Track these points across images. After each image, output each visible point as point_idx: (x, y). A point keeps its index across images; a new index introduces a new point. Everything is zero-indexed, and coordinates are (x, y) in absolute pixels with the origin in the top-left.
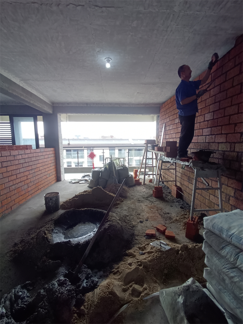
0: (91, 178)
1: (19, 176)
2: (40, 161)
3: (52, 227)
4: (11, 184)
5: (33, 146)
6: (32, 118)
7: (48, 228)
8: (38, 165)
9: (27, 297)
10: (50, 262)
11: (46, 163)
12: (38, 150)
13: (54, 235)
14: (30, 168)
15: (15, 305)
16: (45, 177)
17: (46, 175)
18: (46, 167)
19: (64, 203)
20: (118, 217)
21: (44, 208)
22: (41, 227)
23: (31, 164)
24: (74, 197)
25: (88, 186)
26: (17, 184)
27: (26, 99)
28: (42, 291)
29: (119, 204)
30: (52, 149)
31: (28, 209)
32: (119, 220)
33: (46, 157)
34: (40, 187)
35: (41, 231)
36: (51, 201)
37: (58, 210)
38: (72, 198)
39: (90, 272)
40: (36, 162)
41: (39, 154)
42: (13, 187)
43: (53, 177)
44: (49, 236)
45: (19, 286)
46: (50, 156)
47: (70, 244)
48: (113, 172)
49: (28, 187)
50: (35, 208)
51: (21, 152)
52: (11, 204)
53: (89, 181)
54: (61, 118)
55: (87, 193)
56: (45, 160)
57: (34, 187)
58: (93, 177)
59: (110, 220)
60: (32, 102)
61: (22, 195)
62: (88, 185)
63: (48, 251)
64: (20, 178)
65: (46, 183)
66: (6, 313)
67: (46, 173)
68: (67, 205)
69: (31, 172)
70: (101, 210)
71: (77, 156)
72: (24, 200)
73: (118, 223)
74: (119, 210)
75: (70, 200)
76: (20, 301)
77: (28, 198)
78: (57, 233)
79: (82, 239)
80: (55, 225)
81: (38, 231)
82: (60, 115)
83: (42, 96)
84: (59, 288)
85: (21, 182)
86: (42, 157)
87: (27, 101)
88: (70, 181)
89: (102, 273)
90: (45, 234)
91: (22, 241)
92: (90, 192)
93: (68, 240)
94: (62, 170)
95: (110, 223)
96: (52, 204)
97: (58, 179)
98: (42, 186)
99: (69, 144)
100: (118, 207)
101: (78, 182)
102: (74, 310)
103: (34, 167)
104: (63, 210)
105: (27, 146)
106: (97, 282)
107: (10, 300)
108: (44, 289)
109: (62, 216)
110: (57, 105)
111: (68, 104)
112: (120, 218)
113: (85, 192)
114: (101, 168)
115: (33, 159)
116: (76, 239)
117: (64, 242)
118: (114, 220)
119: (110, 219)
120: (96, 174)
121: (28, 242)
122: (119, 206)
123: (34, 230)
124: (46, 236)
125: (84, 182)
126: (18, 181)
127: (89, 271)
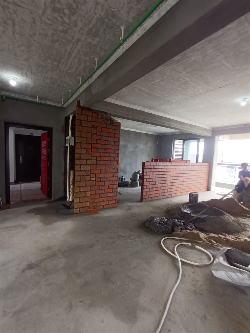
4: (174, 181)
14: (186, 175)
16: (196, 184)
18: (199, 177)
23: (187, 172)
30: (207, 164)
33: (200, 169)
40: (191, 172)
43: (204, 186)
46: (203, 169)
49: (183, 187)
51: (182, 164)
52: (172, 193)
57: (187, 188)
61: (178, 190)
64: (179, 179)
67: (198, 181)
72: (179, 194)
83: (203, 125)
85: (179, 182)
86: (196, 169)
88: (218, 193)
94: (213, 183)
97: (208, 189)
101: (224, 195)
102: (179, 229)
103: (189, 175)
110: (217, 129)
115: (190, 169)
117: (188, 213)
121: (173, 208)
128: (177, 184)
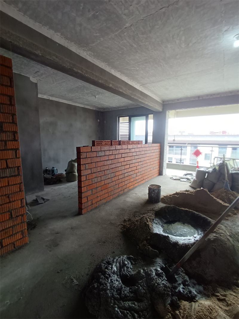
0: (195, 178)
1: (131, 166)
2: (147, 155)
3: (153, 217)
4: (126, 171)
5: (143, 142)
6: (145, 117)
7: (150, 216)
8: (146, 159)
9: (131, 268)
10: (149, 248)
11: (152, 157)
12: (147, 145)
13: (154, 225)
14: (139, 160)
15: (123, 270)
16: (149, 170)
17: (150, 168)
18: (151, 160)
19: (164, 197)
20: (228, 232)
21: (147, 197)
22: (144, 214)
23: (140, 156)
24: (174, 194)
25: (190, 186)
26: (129, 172)
27: (143, 101)
28: (142, 271)
29: (230, 216)
30: (158, 145)
31: (134, 195)
32: (230, 236)
33: (153, 151)
34: (145, 178)
35: (144, 217)
36: (153, 192)
37: (159, 202)
38: (173, 195)
39: (188, 280)
40: (144, 156)
41: (148, 149)
42: (127, 174)
43: (156, 170)
44: (150, 223)
45: (125, 256)
46: (155, 151)
47: (168, 239)
48: (224, 175)
49: (137, 176)
50: (140, 195)
51: (135, 146)
52: (124, 187)
53: (192, 180)
54: (169, 115)
55: (189, 193)
56: (151, 154)
57: (140, 176)
58: (197, 176)
59: (217, 232)
60: (146, 103)
61: (131, 182)
62: (190, 184)
63: (149, 237)
64: (132, 167)
65: (150, 175)
66: (117, 272)
67: (151, 166)
68: (167, 200)
69: (140, 164)
70: (204, 216)
71: (180, 152)
72: (132, 187)
73: (228, 239)
74: (229, 223)
75: (170, 195)
76: (125, 268)
77: (136, 185)
78: (156, 224)
79: (181, 239)
80: (155, 216)
81: (141, 216)
82: (169, 112)
83: (155, 96)
84: (156, 277)
85: (132, 171)
86: (149, 152)
87: (143, 103)
88: (171, 177)
89: (201, 288)
90: (147, 221)
91: (129, 220)
92: (192, 193)
93: (167, 235)
94: (165, 165)
95: (217, 236)
96: (154, 195)
97: (160, 173)
98: (146, 177)
99: (174, 140)
100: (228, 220)
101: (179, 180)
102: (168, 308)
103: (142, 160)
104: (163, 204)
105: (139, 141)
106: (196, 296)
107: (120, 263)
108: (144, 270)
109: (162, 209)
110: (167, 103)
111: (178, 100)
112: (231, 234)
113: (187, 191)
114: (208, 168)
115: (143, 153)
116: (175, 237)
117: (162, 235)
118: (222, 233)
119: (217, 230)
120: (201, 174)
121: (134, 222)
122: (229, 218)
123: (138, 214)
124: (147, 223)
125: (185, 180)
126: (130, 170)
127: (187, 278)
128: (129, 174)
